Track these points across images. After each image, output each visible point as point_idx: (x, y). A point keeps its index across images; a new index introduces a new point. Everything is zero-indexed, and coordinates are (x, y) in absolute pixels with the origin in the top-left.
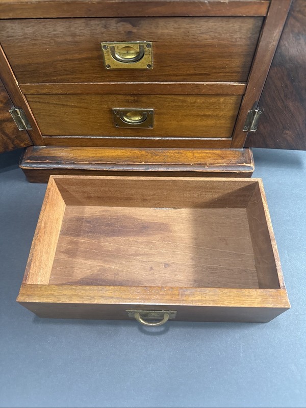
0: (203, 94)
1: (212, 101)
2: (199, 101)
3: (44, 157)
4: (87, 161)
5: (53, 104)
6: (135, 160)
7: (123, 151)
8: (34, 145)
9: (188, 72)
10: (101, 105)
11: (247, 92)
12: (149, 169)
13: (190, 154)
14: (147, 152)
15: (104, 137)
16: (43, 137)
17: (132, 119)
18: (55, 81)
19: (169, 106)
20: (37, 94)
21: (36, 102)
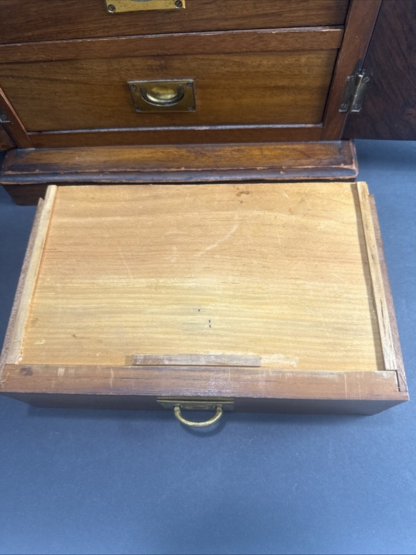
0: (271, 51)
1: (286, 62)
2: (265, 62)
3: (33, 165)
4: (95, 168)
5: (34, 78)
6: (170, 164)
7: (152, 150)
8: (17, 148)
9: (245, 12)
10: (109, 76)
11: (344, 44)
12: (191, 178)
13: (257, 152)
14: (190, 152)
15: (120, 130)
16: (29, 134)
17: (162, 97)
18: (30, 39)
19: (217, 73)
20: (6, 63)
21: (7, 77)
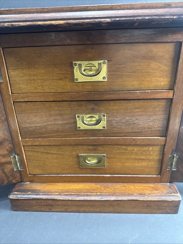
0: (138, 145)
1: (144, 149)
2: (135, 149)
3: (27, 190)
4: (57, 192)
5: (40, 152)
6: (92, 191)
7: (84, 185)
8: (22, 182)
10: (72, 152)
11: (167, 143)
12: (103, 198)
13: (132, 187)
14: (101, 186)
15: (71, 175)
16: (30, 176)
17: (91, 162)
18: (45, 137)
19: (116, 152)
20: (31, 146)
21: (30, 151)
